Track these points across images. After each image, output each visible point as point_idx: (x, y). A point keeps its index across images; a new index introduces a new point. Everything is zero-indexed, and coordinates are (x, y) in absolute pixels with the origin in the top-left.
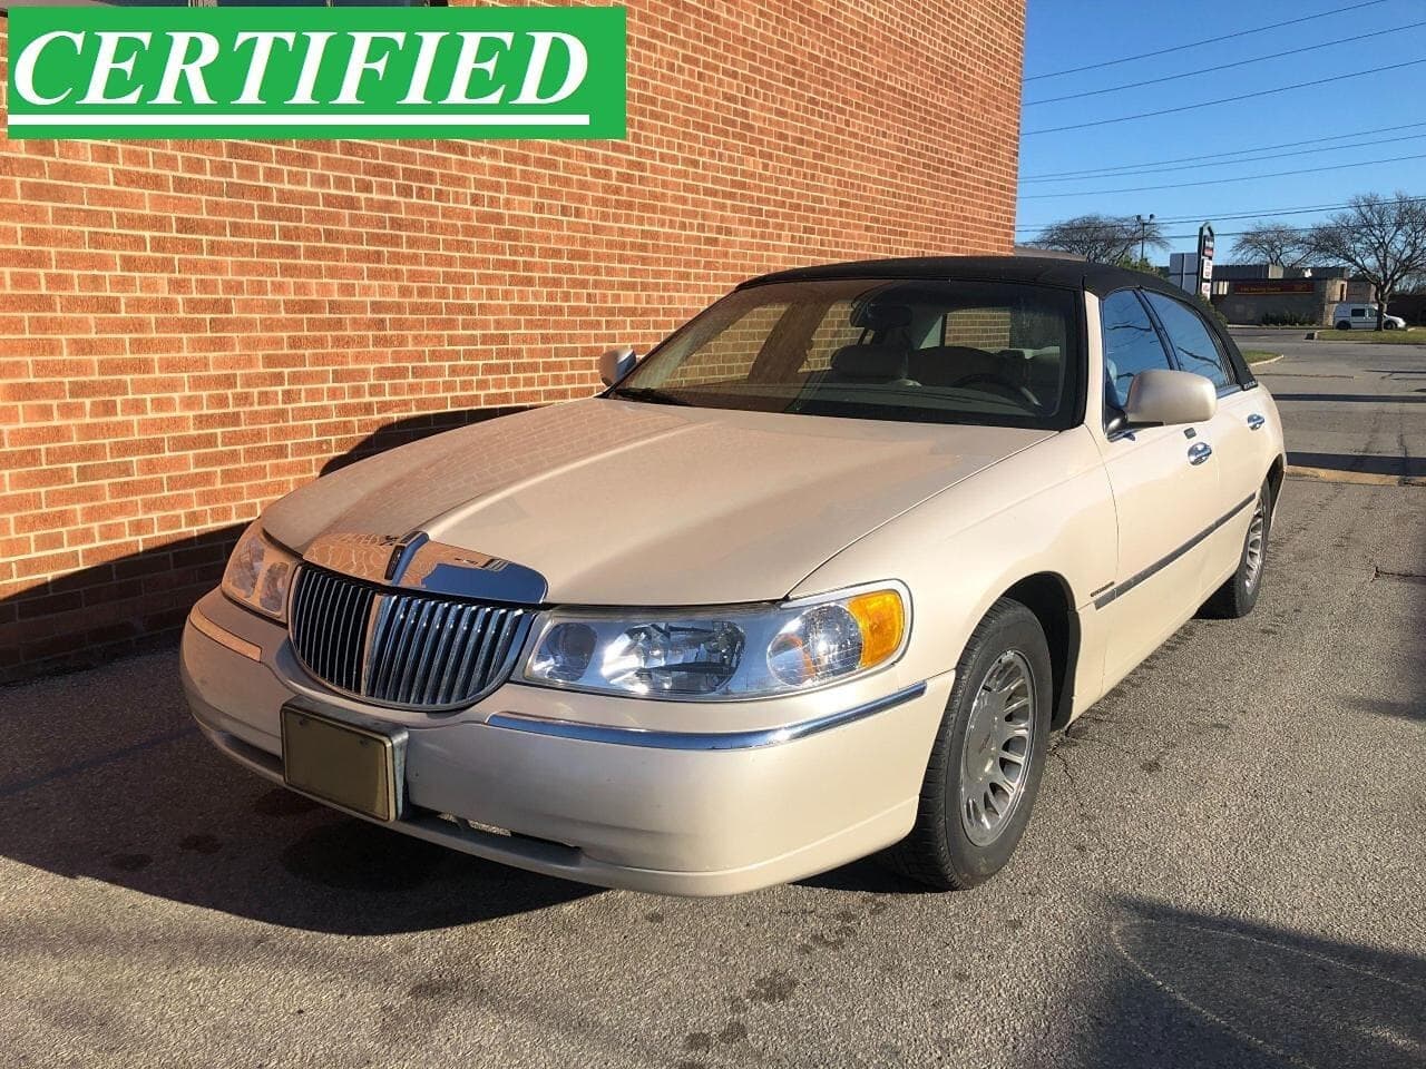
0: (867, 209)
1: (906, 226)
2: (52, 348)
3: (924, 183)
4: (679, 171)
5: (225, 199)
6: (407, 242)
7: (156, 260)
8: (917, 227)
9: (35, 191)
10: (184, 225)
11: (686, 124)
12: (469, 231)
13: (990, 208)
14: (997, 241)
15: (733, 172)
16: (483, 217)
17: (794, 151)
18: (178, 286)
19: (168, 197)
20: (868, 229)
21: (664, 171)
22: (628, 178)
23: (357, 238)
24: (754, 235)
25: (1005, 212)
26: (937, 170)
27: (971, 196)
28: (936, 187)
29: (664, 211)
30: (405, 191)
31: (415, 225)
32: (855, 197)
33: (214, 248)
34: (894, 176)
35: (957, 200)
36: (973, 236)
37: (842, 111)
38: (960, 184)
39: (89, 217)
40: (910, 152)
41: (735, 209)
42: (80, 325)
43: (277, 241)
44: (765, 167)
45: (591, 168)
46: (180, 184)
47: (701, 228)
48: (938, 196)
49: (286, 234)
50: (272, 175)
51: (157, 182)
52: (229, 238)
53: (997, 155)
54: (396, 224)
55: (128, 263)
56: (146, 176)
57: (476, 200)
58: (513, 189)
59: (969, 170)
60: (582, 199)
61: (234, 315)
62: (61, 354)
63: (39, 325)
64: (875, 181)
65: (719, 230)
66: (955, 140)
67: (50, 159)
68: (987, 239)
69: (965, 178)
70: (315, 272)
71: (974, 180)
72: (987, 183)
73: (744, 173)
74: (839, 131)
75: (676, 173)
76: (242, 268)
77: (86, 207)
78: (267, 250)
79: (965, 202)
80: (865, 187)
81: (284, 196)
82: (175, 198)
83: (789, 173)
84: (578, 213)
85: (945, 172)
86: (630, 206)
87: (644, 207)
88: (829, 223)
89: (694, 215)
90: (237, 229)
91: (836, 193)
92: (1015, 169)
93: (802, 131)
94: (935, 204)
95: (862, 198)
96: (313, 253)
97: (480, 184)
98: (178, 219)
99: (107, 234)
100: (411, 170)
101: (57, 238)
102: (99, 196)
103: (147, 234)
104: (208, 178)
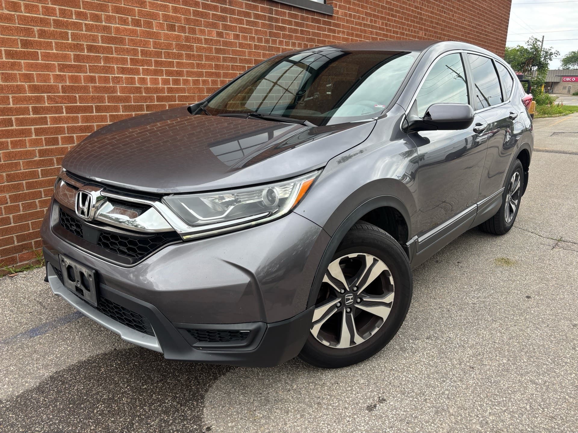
5: (267, 52)
9: (218, 51)
11: (402, 18)
15: (415, 37)
17: (435, 28)
25: (502, 50)
26: (481, 33)
27: (491, 44)
34: (466, 37)
37: (452, 11)
38: (487, 39)
39: (233, 60)
40: (473, 27)
44: (425, 34)
45: (372, 37)
46: (256, 47)
50: (281, 43)
51: (250, 46)
53: (501, 27)
56: (247, 44)
59: (491, 33)
66: (488, 21)
69: (490, 36)
72: (497, 39)
74: (450, 19)
77: (231, 56)
81: (284, 51)
82: (254, 52)
85: (483, 34)
92: (507, 32)
93: (439, 19)
98: (255, 59)
99: (236, 66)
100: (319, 40)
101: (223, 67)
102: (235, 52)
103: (246, 65)
104: (263, 44)
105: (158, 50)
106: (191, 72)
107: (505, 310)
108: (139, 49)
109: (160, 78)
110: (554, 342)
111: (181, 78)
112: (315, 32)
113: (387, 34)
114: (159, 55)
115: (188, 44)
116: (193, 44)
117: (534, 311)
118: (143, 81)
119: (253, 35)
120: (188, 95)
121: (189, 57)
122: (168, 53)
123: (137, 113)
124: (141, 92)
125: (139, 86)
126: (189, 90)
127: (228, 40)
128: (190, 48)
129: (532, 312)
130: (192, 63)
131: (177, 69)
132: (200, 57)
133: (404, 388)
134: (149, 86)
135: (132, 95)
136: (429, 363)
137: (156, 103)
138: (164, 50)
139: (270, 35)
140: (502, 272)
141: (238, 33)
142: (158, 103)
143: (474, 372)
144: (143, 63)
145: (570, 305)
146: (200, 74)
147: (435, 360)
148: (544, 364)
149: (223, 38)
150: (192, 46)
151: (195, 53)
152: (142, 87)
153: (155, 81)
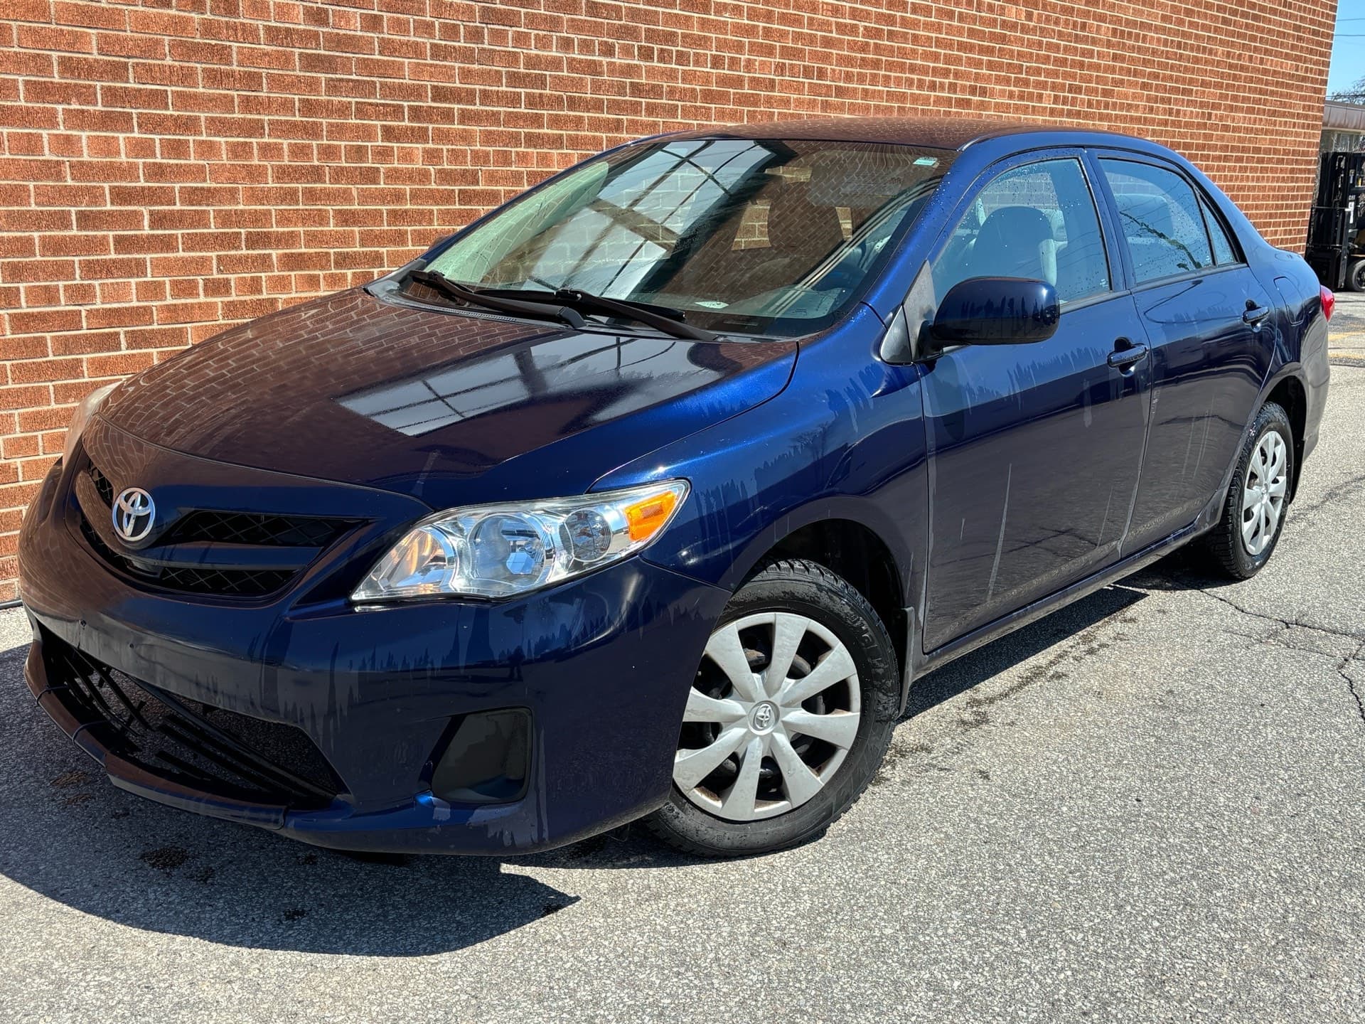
0: (1145, 62)
1: (1191, 81)
2: (321, 218)
3: (1216, 30)
4: (933, 24)
5: (476, 66)
6: (647, 109)
7: (413, 129)
8: (1204, 84)
9: (311, 62)
10: (439, 94)
12: (708, 96)
13: (1298, 58)
14: (1303, 98)
15: (993, 23)
16: (723, 81)
18: (432, 156)
19: (426, 65)
20: (1144, 86)
21: (915, 24)
22: (878, 33)
23: (598, 106)
24: (1011, 95)
25: (1317, 63)
27: (1275, 43)
28: (1232, 34)
29: (913, 69)
30: (646, 54)
31: (655, 91)
32: (1132, 48)
33: (465, 117)
34: (1180, 22)
35: (1256, 49)
36: (1273, 93)
38: (1262, 30)
39: (357, 87)
41: (991, 65)
42: (346, 196)
43: (523, 110)
44: (1029, 16)
45: (837, 23)
46: (437, 52)
47: (953, 88)
48: (1233, 45)
49: (532, 102)
50: (521, 39)
51: (417, 50)
52: (478, 107)
54: (637, 89)
55: (389, 133)
56: (407, 44)
57: (717, 62)
58: (756, 49)
60: (826, 58)
61: (481, 187)
62: (328, 224)
63: (311, 196)
64: (1157, 29)
65: (973, 90)
67: (325, 30)
68: (1290, 96)
69: (1269, 21)
70: (557, 142)
71: (1280, 24)
72: (1297, 28)
73: (1004, 24)
75: (928, 26)
76: (489, 138)
77: (354, 77)
78: (513, 119)
79: (1267, 52)
80: (1145, 36)
81: (532, 62)
82: (431, 65)
83: (1057, 22)
84: (821, 74)
86: (876, 64)
87: (890, 66)
88: (1099, 80)
89: (946, 73)
90: (486, 96)
91: (1109, 44)
94: (1228, 55)
95: (1140, 49)
96: (556, 121)
97: (722, 45)
98: (433, 87)
99: (371, 104)
100: (653, 30)
101: (328, 109)
102: (366, 66)
103: (406, 104)
104: (462, 44)
105: (117, 59)
106: (222, 121)
107: (986, 802)
108: (55, 55)
109: (121, 136)
110: (1071, 888)
111: (191, 138)
112: (639, 10)
113: (890, 16)
114: (118, 71)
115: (213, 42)
116: (228, 44)
117: (1070, 809)
118: (68, 143)
119: (428, 19)
120: (214, 185)
121: (214, 78)
122: (149, 69)
123: (48, 233)
124: (59, 176)
125: (55, 158)
126: (216, 172)
127: (342, 32)
128: (222, 54)
129: (1065, 809)
130: (226, 96)
131: (176, 113)
132: (252, 80)
133: (551, 988)
134: (86, 158)
135: (31, 185)
136: (667, 929)
137: (109, 207)
138: (136, 60)
139: (482, 17)
140: (1049, 703)
141: (375, 12)
142: (114, 208)
143: (780, 953)
144: (64, 93)
145: (1191, 793)
146: (254, 129)
147: (690, 922)
148: (999, 942)
149: (327, 25)
150: (225, 48)
151: (235, 67)
152: (63, 162)
153: (109, 147)
